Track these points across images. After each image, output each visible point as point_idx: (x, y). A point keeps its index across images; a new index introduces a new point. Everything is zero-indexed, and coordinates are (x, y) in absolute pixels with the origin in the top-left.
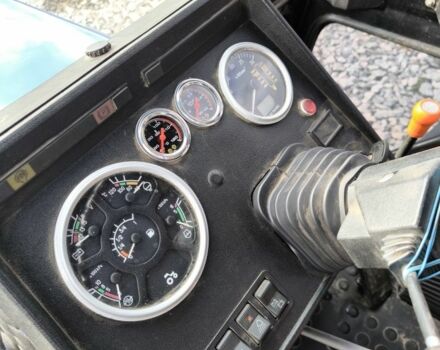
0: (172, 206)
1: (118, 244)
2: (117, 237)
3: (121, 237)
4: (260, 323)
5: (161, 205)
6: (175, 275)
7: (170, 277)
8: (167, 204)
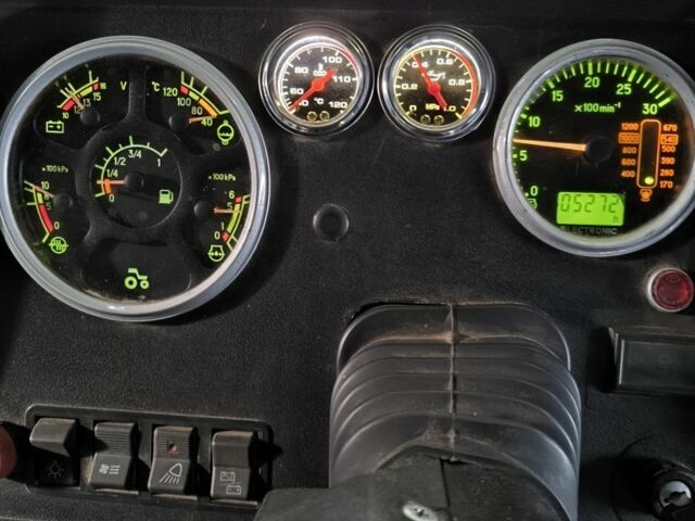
0: (232, 194)
1: (111, 166)
2: (118, 156)
3: (123, 161)
4: (176, 470)
5: (218, 177)
6: (145, 285)
7: (135, 279)
8: (228, 185)
